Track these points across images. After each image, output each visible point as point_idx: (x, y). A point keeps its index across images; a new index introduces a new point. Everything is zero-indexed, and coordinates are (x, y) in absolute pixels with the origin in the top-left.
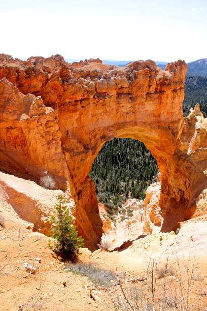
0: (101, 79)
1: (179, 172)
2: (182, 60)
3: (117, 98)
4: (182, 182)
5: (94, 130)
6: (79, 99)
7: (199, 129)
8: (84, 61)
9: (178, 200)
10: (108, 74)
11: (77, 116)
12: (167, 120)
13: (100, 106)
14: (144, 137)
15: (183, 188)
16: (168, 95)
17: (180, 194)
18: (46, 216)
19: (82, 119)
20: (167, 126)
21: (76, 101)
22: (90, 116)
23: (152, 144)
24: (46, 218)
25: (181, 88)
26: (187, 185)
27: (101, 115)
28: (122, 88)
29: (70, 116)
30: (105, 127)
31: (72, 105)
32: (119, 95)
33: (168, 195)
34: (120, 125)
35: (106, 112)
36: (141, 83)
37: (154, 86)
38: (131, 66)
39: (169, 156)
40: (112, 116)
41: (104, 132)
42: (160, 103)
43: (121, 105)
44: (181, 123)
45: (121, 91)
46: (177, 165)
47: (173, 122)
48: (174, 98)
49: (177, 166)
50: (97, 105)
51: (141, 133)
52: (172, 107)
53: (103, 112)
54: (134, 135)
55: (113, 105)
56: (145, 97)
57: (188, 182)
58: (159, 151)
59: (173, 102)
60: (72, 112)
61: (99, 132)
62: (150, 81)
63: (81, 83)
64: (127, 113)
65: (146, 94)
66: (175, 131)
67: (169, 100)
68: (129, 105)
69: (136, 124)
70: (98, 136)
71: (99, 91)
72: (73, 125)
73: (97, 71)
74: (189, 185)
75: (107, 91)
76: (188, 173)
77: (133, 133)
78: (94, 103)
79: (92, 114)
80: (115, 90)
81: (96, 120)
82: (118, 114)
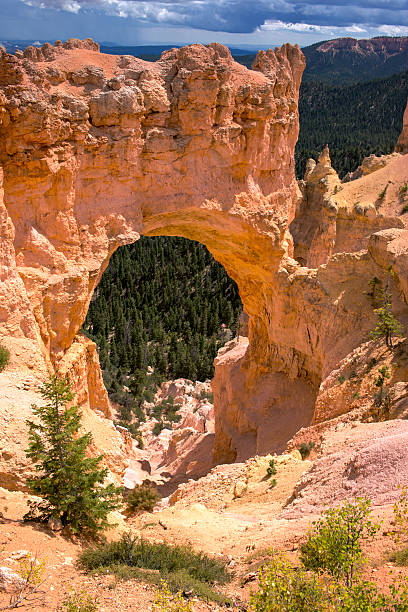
0: (103, 92)
1: (294, 310)
2: (293, 44)
3: (143, 138)
4: (300, 335)
6: (51, 142)
7: (333, 208)
9: (293, 375)
10: (118, 78)
11: (49, 186)
13: (103, 158)
14: (208, 231)
15: (302, 346)
16: (262, 130)
17: (295, 363)
22: (78, 184)
23: (227, 247)
26: (314, 340)
27: (105, 182)
28: (153, 113)
29: (30, 187)
31: (35, 158)
32: (148, 131)
33: (269, 365)
34: (151, 205)
35: (117, 175)
36: (199, 100)
37: (231, 109)
38: (173, 58)
39: (269, 274)
40: (132, 183)
42: (246, 149)
43: (154, 156)
45: (152, 122)
46: (288, 295)
48: (275, 136)
49: (287, 299)
50: (94, 156)
51: (203, 224)
53: (111, 174)
54: (184, 229)
56: (208, 134)
57: (316, 332)
58: (244, 264)
59: (273, 146)
60: (36, 177)
62: (219, 95)
64: (168, 176)
65: (212, 129)
67: (266, 141)
68: (171, 156)
69: (189, 200)
71: (97, 121)
72: (38, 208)
73: (89, 72)
74: (318, 340)
75: (118, 121)
76: (313, 313)
77: (182, 222)
78: (87, 152)
79: (83, 180)
80: (137, 118)
81: (93, 194)
82: (148, 177)
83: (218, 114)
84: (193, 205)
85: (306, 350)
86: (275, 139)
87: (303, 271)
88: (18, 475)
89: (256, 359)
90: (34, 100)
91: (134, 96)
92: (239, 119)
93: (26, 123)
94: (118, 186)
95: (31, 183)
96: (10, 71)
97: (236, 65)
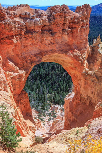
1: (87, 84)
2: (87, 4)
3: (42, 33)
4: (89, 91)
5: (25, 58)
7: (100, 53)
9: (88, 104)
10: (34, 16)
11: (14, 47)
13: (30, 39)
14: (61, 61)
15: (90, 95)
16: (77, 30)
17: (88, 100)
19: (17, 49)
21: (12, 36)
23: (67, 65)
26: (94, 93)
27: (31, 46)
28: (45, 26)
29: (8, 47)
30: (34, 55)
31: (9, 39)
32: (43, 31)
33: (80, 100)
34: (44, 53)
36: (58, 22)
37: (68, 24)
40: (38, 47)
41: (33, 58)
42: (72, 36)
43: (45, 38)
45: (44, 28)
49: (85, 80)
50: (27, 39)
52: (81, 39)
53: (32, 44)
54: (54, 60)
55: (39, 38)
56: (61, 32)
57: (94, 91)
58: (73, 70)
59: (81, 35)
61: (30, 58)
62: (64, 20)
63: (15, 22)
64: (49, 44)
65: (62, 30)
67: (79, 34)
68: (50, 38)
69: (56, 51)
71: (28, 29)
72: (10, 54)
73: (26, 14)
74: (95, 93)
75: (34, 28)
76: (93, 85)
77: (54, 58)
78: (25, 37)
79: (24, 46)
80: (40, 27)
81: (27, 50)
82: (43, 45)
83: (64, 26)
84: (57, 53)
85: (91, 96)
86: (81, 33)
87: (90, 72)
89: (76, 99)
90: (9, 22)
91: (39, 21)
92: (71, 27)
93: (6, 29)
94: (34, 47)
95: (8, 46)
96: (2, 13)
97: (70, 11)
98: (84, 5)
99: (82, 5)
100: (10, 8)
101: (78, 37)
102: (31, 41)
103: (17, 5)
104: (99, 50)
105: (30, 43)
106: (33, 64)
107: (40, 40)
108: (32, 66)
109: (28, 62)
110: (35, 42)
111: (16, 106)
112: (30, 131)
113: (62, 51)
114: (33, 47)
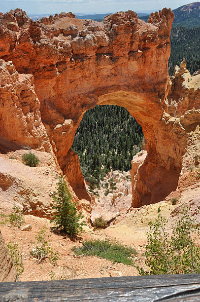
0: (77, 38)
1: (168, 138)
2: (168, 8)
3: (97, 59)
4: (171, 149)
5: (74, 98)
6: (55, 63)
7: (187, 89)
8: (54, 16)
9: (168, 168)
10: (84, 31)
11: (54, 83)
12: (152, 82)
13: (78, 69)
15: (172, 154)
16: (153, 52)
17: (169, 162)
18: (35, 196)
19: (60, 86)
20: (152, 87)
21: (52, 65)
22: (68, 82)
23: (137, 109)
24: (36, 198)
25: (167, 43)
26: (178, 152)
27: (80, 80)
28: (101, 47)
29: (46, 84)
30: (85, 94)
31: (48, 71)
32: (99, 56)
33: (156, 163)
34: (101, 90)
35: (85, 77)
36: (123, 40)
37: (137, 43)
38: (109, 20)
39: (156, 121)
40: (92, 81)
41: (84, 100)
42: (144, 62)
43: (102, 67)
44: (167, 84)
45: (100, 51)
47: (159, 83)
48: (159, 55)
49: (165, 132)
50: (74, 69)
51: (125, 98)
52: (157, 66)
53: (82, 77)
54: (116, 101)
55: (93, 68)
56: (127, 56)
57: (178, 147)
58: (144, 117)
59: (158, 60)
60: (48, 79)
61: (79, 100)
62: (132, 37)
63: (55, 43)
64: (108, 76)
65: (129, 53)
66: (161, 93)
67: (154, 59)
68: (110, 67)
69: (118, 88)
70: (78, 104)
71: (75, 52)
72: (50, 93)
73: (71, 28)
75: (85, 52)
76: (177, 139)
77: (115, 98)
78: (71, 67)
79: (70, 80)
80: (94, 50)
81: (74, 86)
82: (99, 78)
83: (131, 46)
84: (120, 90)
85: (174, 156)
86: (159, 57)
87: (172, 119)
88: (44, 211)
89: (151, 161)
90: (46, 43)
91: (92, 39)
92: (141, 48)
93: (43, 54)
94: (86, 82)
95: (47, 82)
96: (35, 29)
97: (140, 21)
98: (162, 10)
99: (160, 11)
100: (45, 20)
101: (154, 64)
102: (80, 72)
103: (56, 15)
104: (184, 83)
105: (79, 75)
106: (84, 108)
107: (94, 70)
108: (83, 111)
109: (77, 105)
110: (87, 74)
111: (62, 174)
112: (84, 210)
113: (129, 87)
114: (84, 82)
